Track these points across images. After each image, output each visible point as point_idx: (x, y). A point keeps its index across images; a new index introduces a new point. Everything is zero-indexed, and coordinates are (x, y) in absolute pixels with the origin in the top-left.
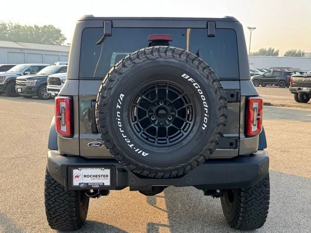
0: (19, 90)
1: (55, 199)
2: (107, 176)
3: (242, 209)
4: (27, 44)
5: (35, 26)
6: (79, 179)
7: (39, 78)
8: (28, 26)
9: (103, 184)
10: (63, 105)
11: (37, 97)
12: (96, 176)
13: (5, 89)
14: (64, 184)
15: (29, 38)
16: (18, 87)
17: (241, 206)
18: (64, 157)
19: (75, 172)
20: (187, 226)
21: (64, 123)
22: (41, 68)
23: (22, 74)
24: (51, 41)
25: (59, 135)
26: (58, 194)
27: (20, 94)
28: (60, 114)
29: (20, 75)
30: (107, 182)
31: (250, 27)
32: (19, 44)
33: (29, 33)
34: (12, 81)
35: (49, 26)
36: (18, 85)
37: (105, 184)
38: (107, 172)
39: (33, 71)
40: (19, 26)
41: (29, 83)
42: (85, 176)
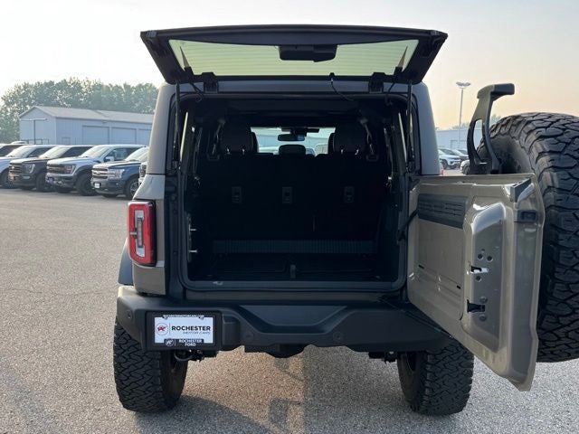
0: (97, 186)
1: (129, 355)
2: (208, 328)
3: (428, 374)
4: (112, 113)
5: (125, 85)
6: (165, 332)
7: (126, 167)
8: (114, 85)
9: (203, 340)
10: (140, 214)
11: (124, 196)
12: (191, 328)
13: (75, 185)
14: (140, 339)
15: (116, 103)
16: (95, 180)
17: (428, 369)
18: (141, 298)
19: (159, 321)
20: (342, 411)
21: (140, 244)
22: (130, 151)
23: (101, 160)
24: (149, 108)
25: (134, 262)
26: (133, 346)
27: (98, 191)
28: (136, 230)
29: (99, 162)
30: (209, 338)
31: (462, 82)
32: (100, 113)
33: (115, 96)
34: (86, 171)
35: (147, 85)
36: (95, 177)
37: (205, 342)
38: (209, 321)
39: (119, 156)
40: (101, 86)
41: (111, 175)
42: (174, 328)
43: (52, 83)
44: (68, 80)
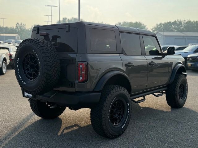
43: (170, 22)
44: (176, 20)
